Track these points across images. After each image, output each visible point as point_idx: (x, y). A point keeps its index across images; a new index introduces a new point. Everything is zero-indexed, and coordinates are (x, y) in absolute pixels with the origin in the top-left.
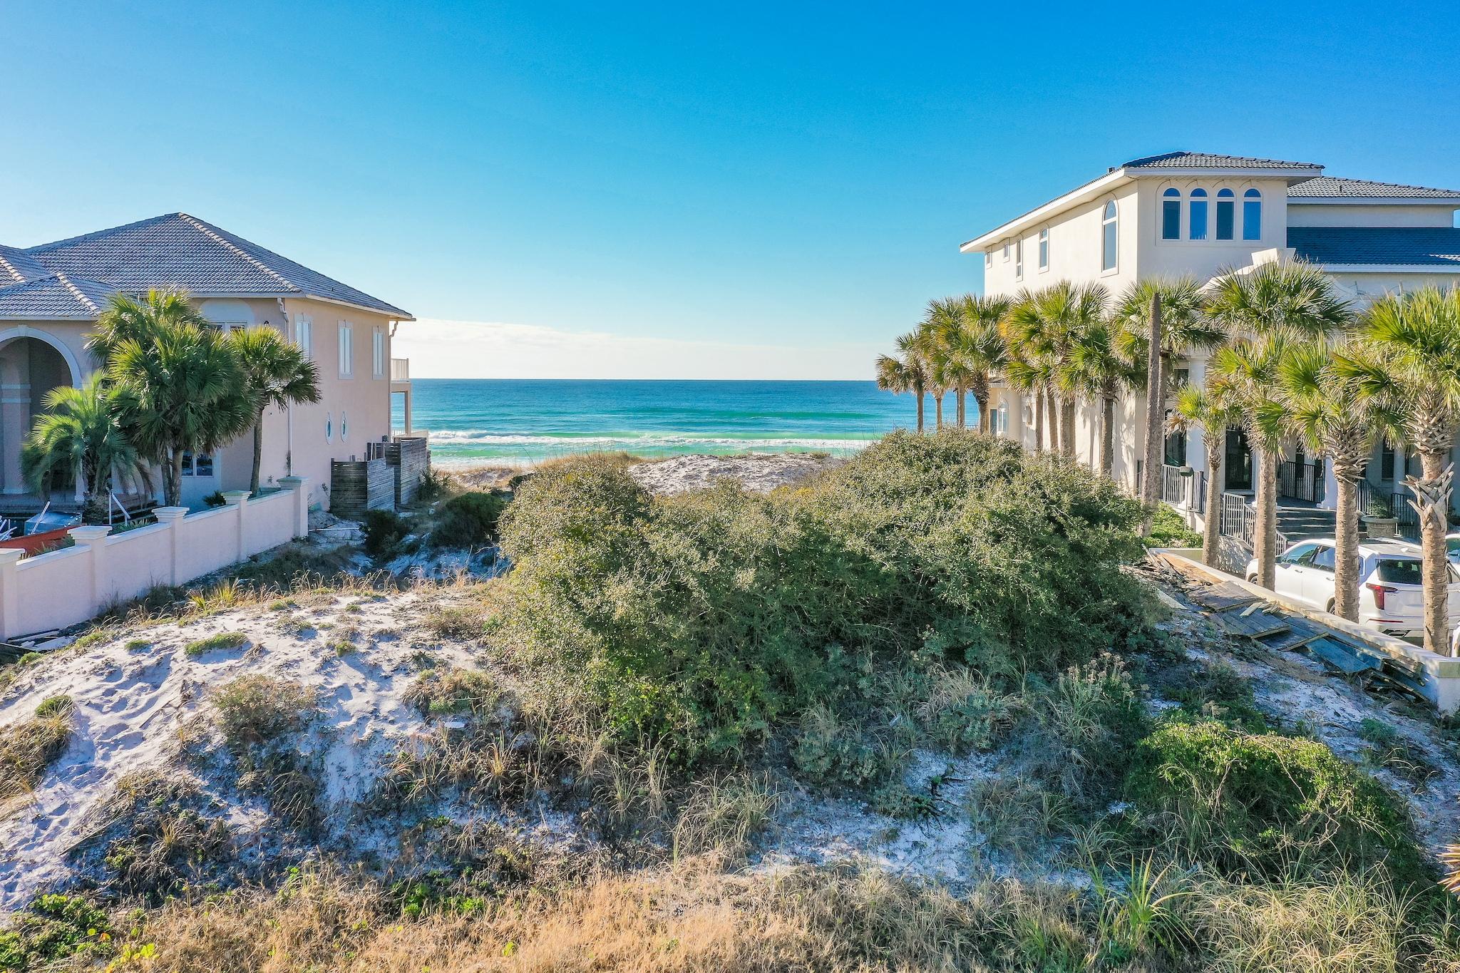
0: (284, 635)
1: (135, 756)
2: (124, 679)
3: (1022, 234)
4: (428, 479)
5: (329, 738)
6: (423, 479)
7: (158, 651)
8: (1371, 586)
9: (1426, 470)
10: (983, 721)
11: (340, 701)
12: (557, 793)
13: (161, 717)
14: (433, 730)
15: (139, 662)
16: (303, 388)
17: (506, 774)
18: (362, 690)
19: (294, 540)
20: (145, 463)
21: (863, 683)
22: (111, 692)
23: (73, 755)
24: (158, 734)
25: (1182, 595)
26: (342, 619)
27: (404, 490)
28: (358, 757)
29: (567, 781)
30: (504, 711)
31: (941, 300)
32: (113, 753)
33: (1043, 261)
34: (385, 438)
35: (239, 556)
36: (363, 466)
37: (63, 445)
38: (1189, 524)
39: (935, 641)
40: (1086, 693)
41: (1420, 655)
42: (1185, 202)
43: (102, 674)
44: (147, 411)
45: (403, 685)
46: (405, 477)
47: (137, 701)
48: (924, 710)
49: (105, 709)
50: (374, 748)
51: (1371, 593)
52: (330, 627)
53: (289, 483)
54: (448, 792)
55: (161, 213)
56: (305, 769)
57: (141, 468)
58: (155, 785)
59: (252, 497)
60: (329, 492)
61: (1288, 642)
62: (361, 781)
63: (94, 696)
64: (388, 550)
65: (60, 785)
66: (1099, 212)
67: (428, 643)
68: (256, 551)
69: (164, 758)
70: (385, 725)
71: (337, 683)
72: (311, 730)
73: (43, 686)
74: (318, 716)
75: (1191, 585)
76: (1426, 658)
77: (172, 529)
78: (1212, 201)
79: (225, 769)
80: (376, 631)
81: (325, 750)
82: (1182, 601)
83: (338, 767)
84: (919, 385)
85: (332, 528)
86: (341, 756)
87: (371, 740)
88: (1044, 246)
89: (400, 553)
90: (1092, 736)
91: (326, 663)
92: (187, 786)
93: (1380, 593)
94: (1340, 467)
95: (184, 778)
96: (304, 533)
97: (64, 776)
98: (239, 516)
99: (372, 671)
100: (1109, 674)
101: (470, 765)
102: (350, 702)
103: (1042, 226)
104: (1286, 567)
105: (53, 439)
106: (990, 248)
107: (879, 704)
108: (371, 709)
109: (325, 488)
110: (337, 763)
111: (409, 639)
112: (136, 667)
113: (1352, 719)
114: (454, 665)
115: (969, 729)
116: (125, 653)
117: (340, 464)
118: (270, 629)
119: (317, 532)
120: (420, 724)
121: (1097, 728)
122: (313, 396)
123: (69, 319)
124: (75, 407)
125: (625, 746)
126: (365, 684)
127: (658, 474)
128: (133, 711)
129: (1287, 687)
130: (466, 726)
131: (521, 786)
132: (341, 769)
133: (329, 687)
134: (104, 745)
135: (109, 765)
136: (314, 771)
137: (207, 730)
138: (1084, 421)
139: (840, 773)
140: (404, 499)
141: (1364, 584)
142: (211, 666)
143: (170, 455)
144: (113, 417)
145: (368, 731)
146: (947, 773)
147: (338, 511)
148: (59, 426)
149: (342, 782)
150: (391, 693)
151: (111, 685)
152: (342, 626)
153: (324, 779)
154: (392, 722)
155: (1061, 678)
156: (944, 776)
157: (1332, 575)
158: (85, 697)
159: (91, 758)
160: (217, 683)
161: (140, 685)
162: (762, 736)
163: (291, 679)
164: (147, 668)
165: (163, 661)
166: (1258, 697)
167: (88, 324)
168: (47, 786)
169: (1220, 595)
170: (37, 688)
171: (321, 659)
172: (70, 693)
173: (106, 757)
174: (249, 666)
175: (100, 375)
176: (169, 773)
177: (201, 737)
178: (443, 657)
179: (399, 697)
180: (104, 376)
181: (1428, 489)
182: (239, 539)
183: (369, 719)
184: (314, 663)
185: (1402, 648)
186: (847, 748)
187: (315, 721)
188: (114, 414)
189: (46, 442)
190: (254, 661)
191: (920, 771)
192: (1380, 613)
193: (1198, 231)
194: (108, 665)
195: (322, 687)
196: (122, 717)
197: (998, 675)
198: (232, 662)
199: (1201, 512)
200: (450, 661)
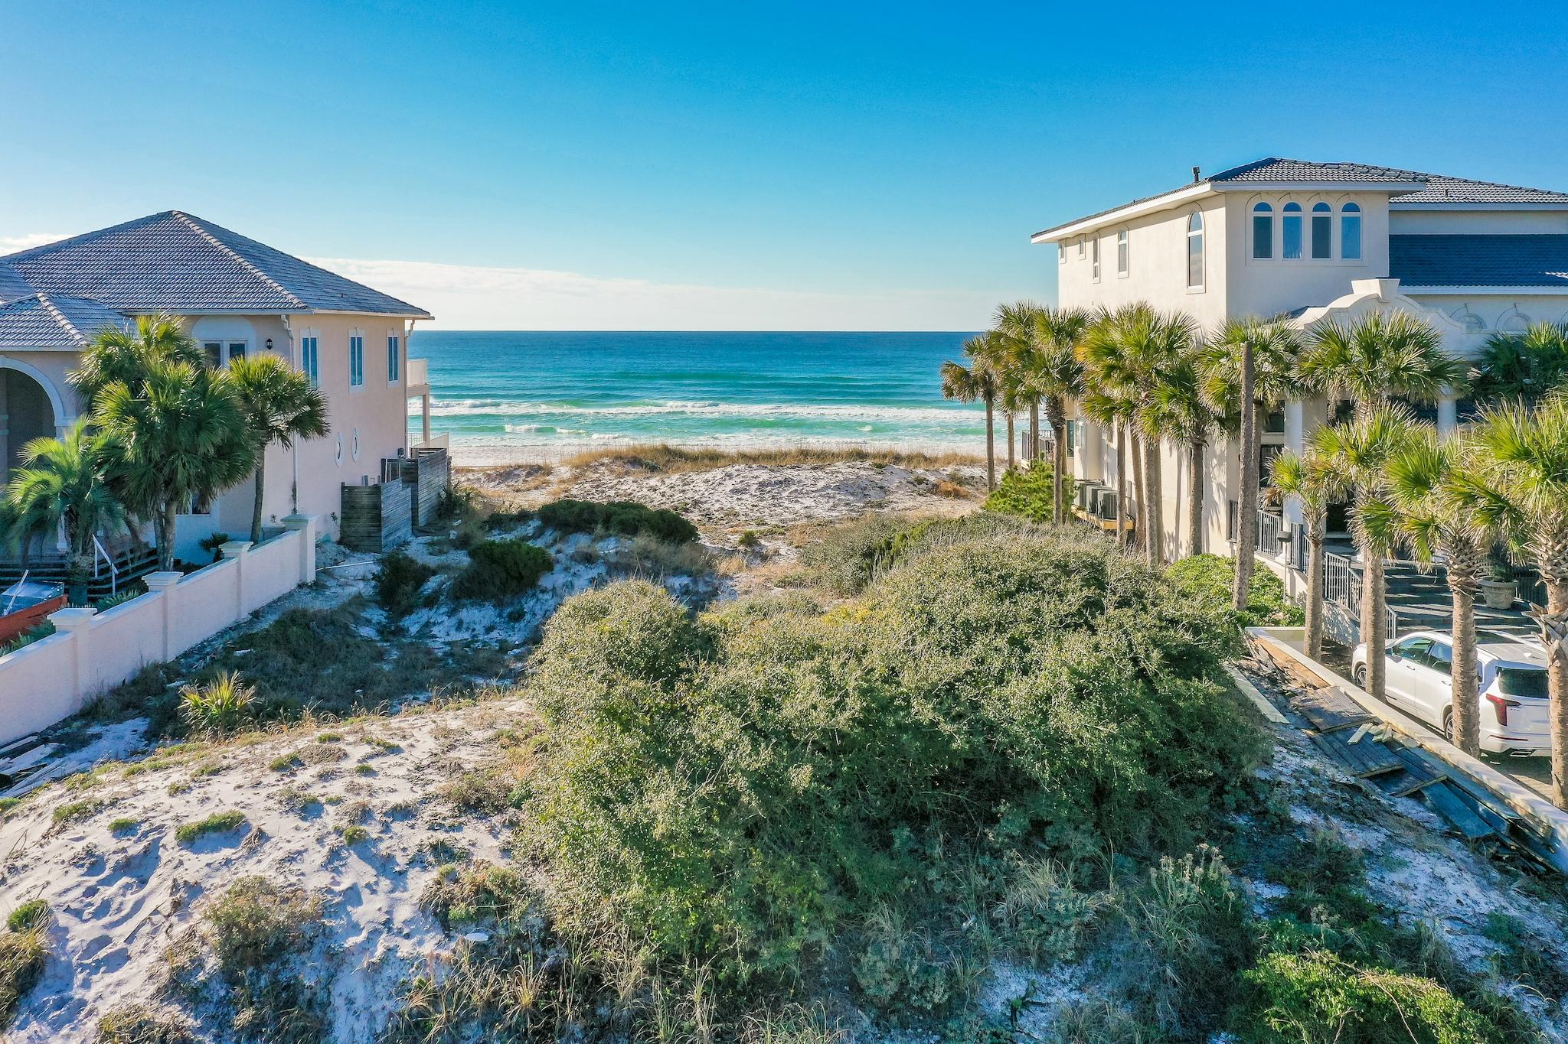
0: (287, 812)
1: (119, 984)
2: (107, 872)
3: (1098, 233)
4: (449, 494)
5: (336, 959)
6: (443, 495)
7: (145, 835)
8: (1491, 698)
9: (1552, 600)
10: (1067, 928)
11: (349, 908)
12: (592, 1027)
13: (147, 928)
14: (453, 945)
15: (124, 850)
16: (310, 422)
17: (535, 1005)
18: (374, 892)
19: (300, 586)
20: (135, 519)
21: (932, 875)
22: (91, 891)
23: (49, 982)
24: (144, 952)
25: (1283, 701)
26: (352, 788)
27: (423, 510)
28: (369, 984)
29: (603, 1011)
30: (534, 918)
31: (1012, 304)
32: (95, 978)
33: (1123, 265)
34: (400, 451)
35: (239, 614)
36: (377, 490)
37: (41, 503)
38: (1289, 592)
39: (1011, 820)
40: (1180, 895)
41: (1550, 817)
42: (1278, 217)
43: (82, 866)
44: (135, 465)
45: (421, 883)
46: (423, 495)
47: (121, 904)
48: (1001, 911)
49: (85, 916)
50: (389, 972)
51: (1491, 705)
52: (336, 802)
53: (295, 522)
54: (470, 1028)
55: (153, 212)
56: (310, 1002)
57: (129, 523)
58: (140, 1027)
59: (252, 548)
60: (339, 521)
61: (1402, 785)
62: (372, 1018)
63: (73, 898)
64: (404, 603)
65: (34, 1026)
66: (1183, 221)
67: (448, 822)
68: (257, 606)
69: (152, 989)
70: (400, 941)
71: (345, 883)
72: (316, 950)
73: (16, 878)
74: (324, 930)
75: (1293, 686)
76: (1556, 822)
77: (165, 599)
78: (1307, 216)
79: (220, 1002)
80: (389, 806)
81: (331, 977)
82: (1283, 709)
83: (346, 998)
84: (989, 395)
85: (342, 565)
86: (351, 983)
87: (384, 961)
88: (1123, 250)
89: (417, 607)
90: (1190, 949)
91: (334, 854)
92: (178, 1029)
93: (1503, 712)
94: (1456, 578)
95: (174, 1017)
96: (311, 577)
97: (38, 1013)
98: (239, 570)
99: (384, 865)
100: (1206, 868)
101: (495, 994)
102: (360, 909)
103: (1122, 227)
104: (1397, 661)
105: (31, 498)
106: (1064, 242)
107: (951, 901)
108: (383, 918)
109: (335, 518)
110: (345, 994)
111: (426, 817)
112: (120, 856)
113: (1477, 910)
114: (478, 855)
115: (1052, 938)
116: (109, 834)
117: (351, 489)
118: (271, 803)
119: (325, 572)
120: (438, 937)
121: (1194, 938)
122: (321, 431)
123: (51, 349)
124: (55, 459)
125: (666, 965)
126: (376, 883)
127: (702, 487)
128: (117, 917)
129: (1402, 864)
130: (491, 938)
131: (552, 1020)
132: (350, 1002)
133: (337, 889)
134: (84, 967)
135: (90, 995)
136: (319, 1005)
137: (199, 950)
138: (1171, 449)
139: (909, 997)
140: (422, 520)
141: (1484, 695)
142: (206, 858)
143: (163, 508)
144: (98, 471)
145: (380, 950)
146: (1027, 994)
147: (349, 543)
148: (39, 483)
149: (351, 1019)
150: (406, 895)
151: (92, 881)
152: (352, 800)
153: (330, 1015)
154: (408, 936)
155: (1153, 871)
156: (1024, 998)
157: (1449, 679)
158: (63, 899)
159: (69, 985)
160: (211, 881)
161: (125, 880)
162: (820, 948)
163: (293, 879)
164: (133, 857)
165: (151, 848)
166: (1371, 878)
167: (72, 357)
168: (21, 1028)
169: (1325, 706)
170: (10, 881)
171: (327, 849)
172: (47, 895)
173: (86, 984)
174: (247, 858)
175: (84, 421)
176: (156, 1010)
177: (192, 961)
178: (464, 843)
179: (415, 900)
180: (88, 422)
181: (1555, 623)
182: (239, 594)
183: (381, 933)
184: (319, 855)
185: (1530, 803)
186: (916, 967)
187: (321, 937)
188: (100, 466)
189: (23, 501)
190: (253, 851)
191: (998, 990)
192: (1502, 729)
193: (1292, 248)
194: (89, 853)
195: (329, 891)
196: (105, 927)
197: (1083, 860)
198: (227, 852)
199: (1301, 569)
200: (472, 849)
